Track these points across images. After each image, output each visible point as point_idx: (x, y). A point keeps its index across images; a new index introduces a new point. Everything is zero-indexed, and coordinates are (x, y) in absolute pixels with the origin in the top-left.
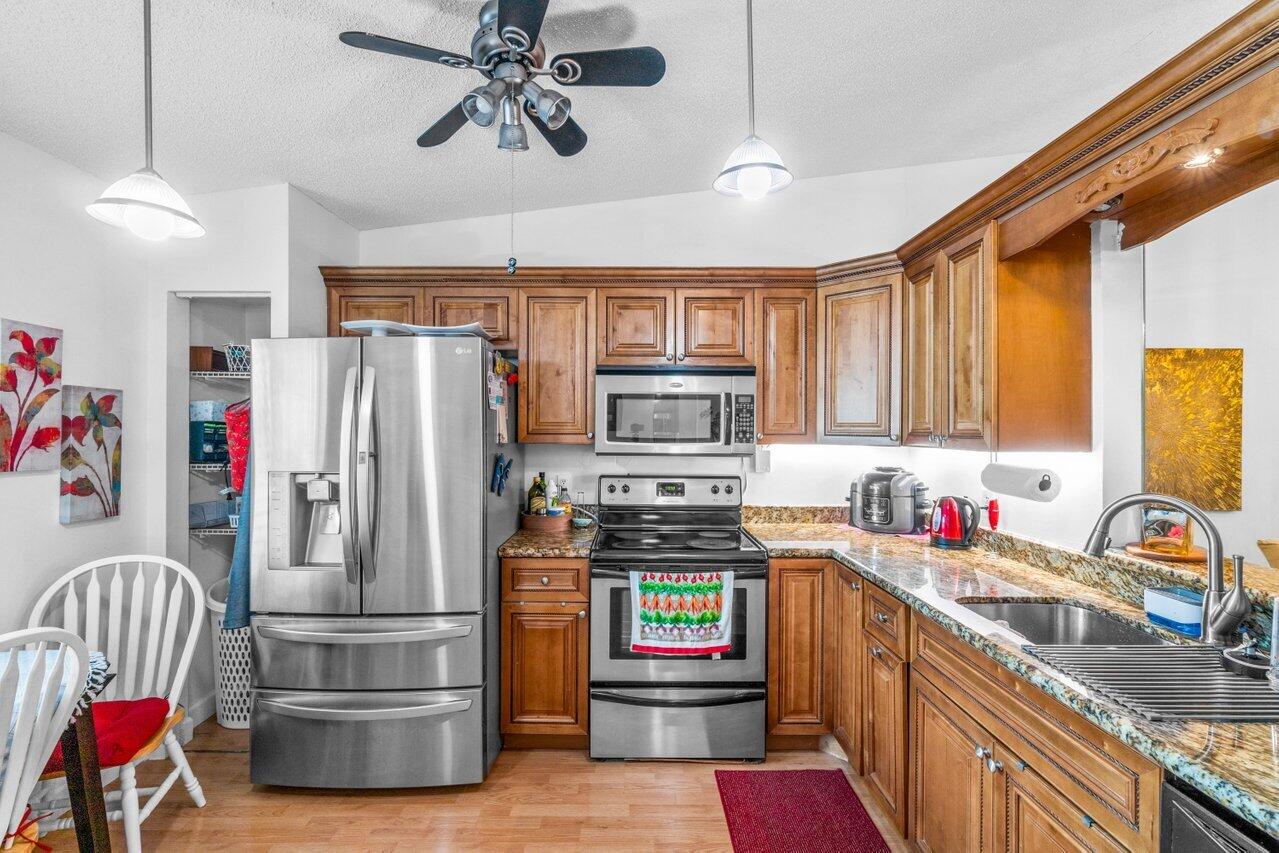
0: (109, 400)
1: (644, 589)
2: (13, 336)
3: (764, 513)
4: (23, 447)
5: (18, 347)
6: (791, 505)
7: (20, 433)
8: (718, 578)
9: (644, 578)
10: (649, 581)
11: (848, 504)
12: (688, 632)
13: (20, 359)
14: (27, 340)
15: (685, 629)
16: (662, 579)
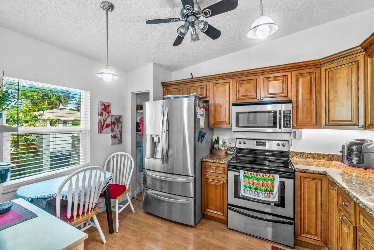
0: (120, 117)
1: (245, 177)
2: (102, 105)
3: (300, 155)
4: (104, 128)
5: (103, 107)
6: (312, 152)
7: (103, 125)
8: (273, 176)
9: (245, 173)
10: (246, 174)
11: (341, 154)
12: (261, 194)
13: (103, 109)
14: (104, 105)
15: (259, 192)
16: (251, 174)
